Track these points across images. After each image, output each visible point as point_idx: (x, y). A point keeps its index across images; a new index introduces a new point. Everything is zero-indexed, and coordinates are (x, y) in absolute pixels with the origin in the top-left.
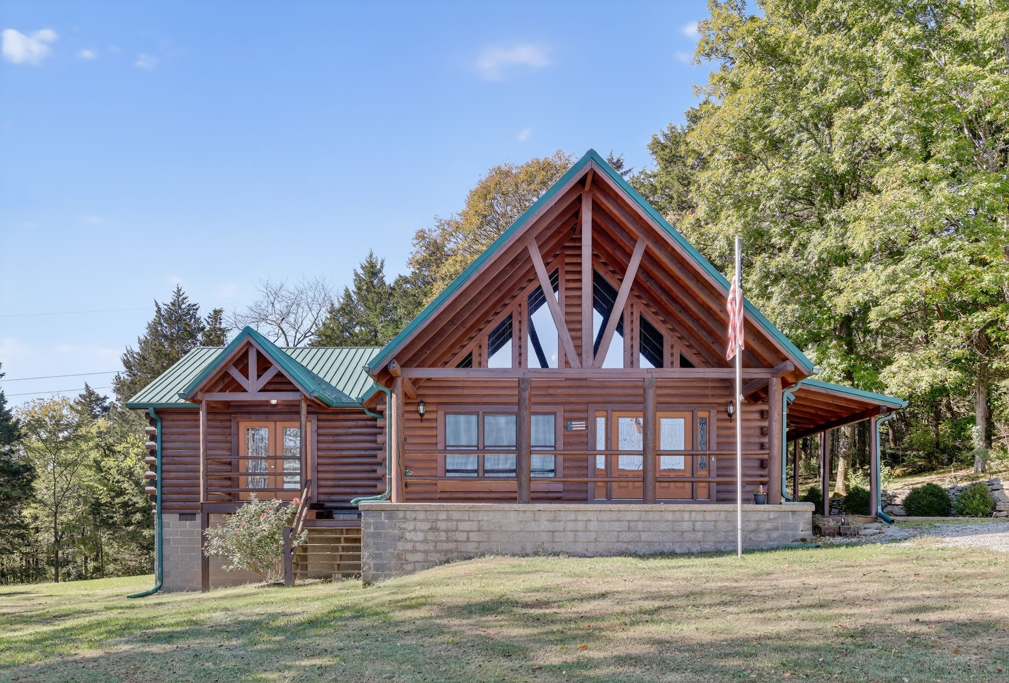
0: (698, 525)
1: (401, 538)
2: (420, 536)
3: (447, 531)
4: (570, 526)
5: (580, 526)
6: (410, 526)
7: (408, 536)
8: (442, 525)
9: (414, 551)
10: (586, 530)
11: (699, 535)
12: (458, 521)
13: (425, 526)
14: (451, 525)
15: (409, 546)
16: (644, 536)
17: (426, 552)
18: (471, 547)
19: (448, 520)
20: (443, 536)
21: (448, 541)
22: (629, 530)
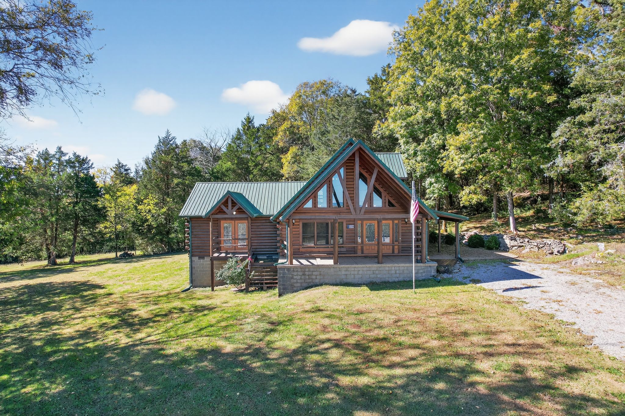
0: (397, 272)
1: (292, 278)
2: (299, 277)
3: (308, 275)
4: (352, 273)
5: (356, 273)
6: (295, 273)
7: (295, 277)
8: (307, 273)
9: (297, 282)
10: (358, 274)
11: (398, 275)
12: (313, 271)
13: (301, 273)
14: (310, 273)
15: (295, 281)
16: (379, 276)
17: (301, 283)
18: (317, 281)
19: (309, 271)
20: (307, 277)
21: (309, 279)
22: (373, 274)
